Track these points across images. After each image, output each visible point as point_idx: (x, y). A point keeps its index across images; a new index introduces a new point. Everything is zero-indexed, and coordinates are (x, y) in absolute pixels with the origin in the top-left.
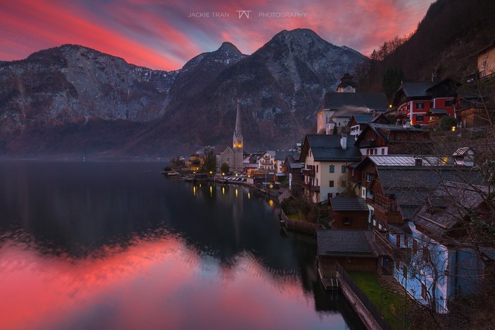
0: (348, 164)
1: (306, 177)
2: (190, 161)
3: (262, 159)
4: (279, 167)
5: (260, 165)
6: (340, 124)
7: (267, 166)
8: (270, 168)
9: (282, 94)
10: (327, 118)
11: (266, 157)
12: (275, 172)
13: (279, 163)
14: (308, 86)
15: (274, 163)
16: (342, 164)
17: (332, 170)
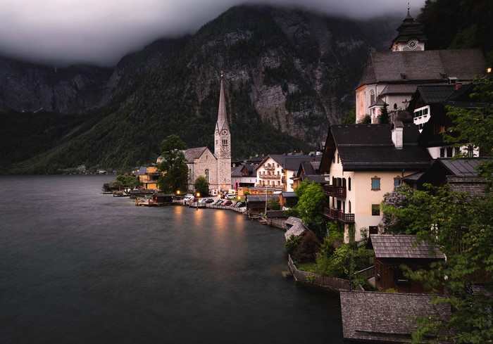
0: (406, 175)
1: (331, 198)
2: (146, 174)
3: (262, 170)
4: (290, 182)
5: (258, 178)
6: (395, 106)
7: (271, 181)
8: (276, 183)
9: (298, 61)
10: (372, 97)
11: (269, 165)
12: (284, 189)
13: (290, 174)
14: (343, 44)
15: (282, 175)
16: (395, 175)
17: (376, 186)
